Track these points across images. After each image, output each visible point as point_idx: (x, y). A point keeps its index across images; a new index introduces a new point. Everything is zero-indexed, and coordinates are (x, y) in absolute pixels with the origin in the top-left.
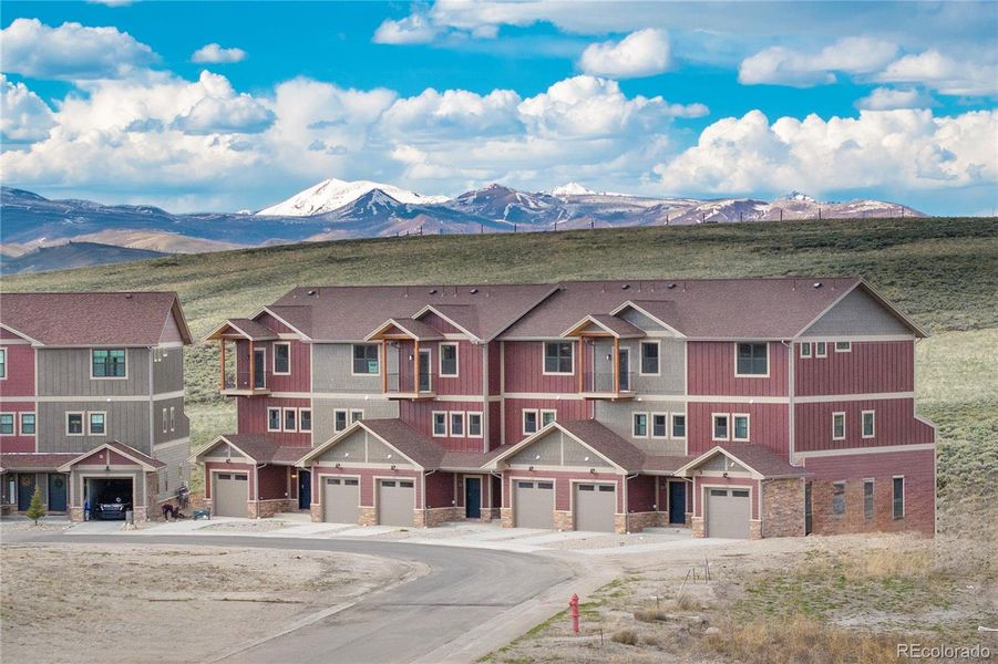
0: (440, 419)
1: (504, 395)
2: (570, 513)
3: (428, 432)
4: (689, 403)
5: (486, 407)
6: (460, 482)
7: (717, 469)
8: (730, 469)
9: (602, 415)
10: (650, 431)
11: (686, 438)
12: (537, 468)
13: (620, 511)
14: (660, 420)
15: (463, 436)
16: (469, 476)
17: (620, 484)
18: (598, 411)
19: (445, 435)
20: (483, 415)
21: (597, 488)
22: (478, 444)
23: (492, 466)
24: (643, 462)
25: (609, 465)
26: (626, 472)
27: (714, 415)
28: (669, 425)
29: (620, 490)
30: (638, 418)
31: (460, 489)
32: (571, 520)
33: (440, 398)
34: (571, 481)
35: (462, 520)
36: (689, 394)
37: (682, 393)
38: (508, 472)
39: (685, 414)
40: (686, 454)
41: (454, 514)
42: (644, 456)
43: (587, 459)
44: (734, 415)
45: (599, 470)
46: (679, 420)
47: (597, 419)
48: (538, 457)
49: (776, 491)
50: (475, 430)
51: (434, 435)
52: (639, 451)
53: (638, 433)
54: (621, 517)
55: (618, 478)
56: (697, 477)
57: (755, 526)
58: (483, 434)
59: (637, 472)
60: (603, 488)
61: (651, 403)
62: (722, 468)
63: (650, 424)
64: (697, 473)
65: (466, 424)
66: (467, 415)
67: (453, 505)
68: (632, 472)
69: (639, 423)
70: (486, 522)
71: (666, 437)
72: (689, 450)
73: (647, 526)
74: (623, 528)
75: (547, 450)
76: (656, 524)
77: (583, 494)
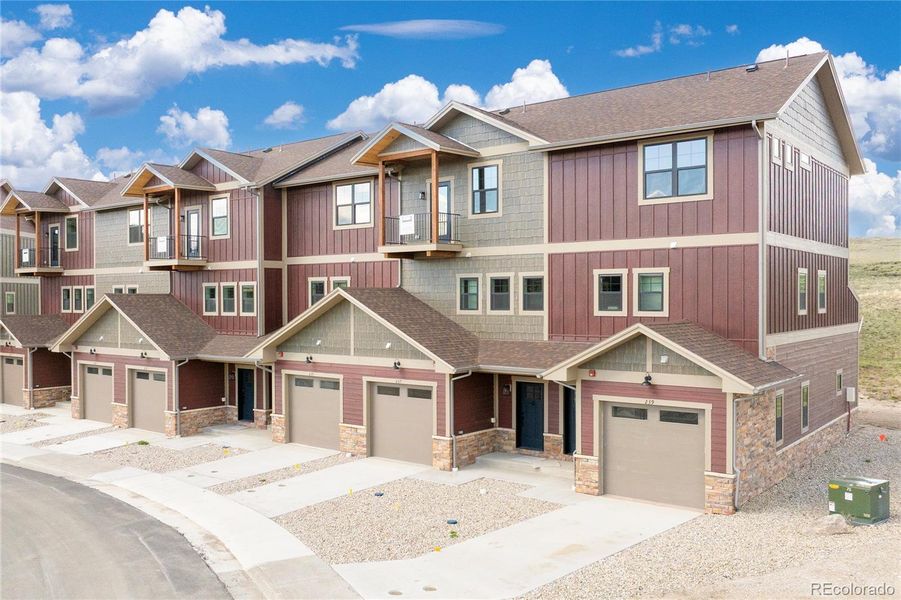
0: (212, 292)
1: (287, 261)
2: (363, 429)
3: (199, 311)
4: (551, 256)
5: (260, 276)
6: (232, 373)
7: (628, 368)
8: (657, 368)
9: (413, 280)
10: (484, 302)
11: (545, 313)
12: (318, 358)
13: (441, 432)
14: (500, 285)
15: (234, 314)
16: (241, 367)
17: (441, 388)
18: (407, 274)
19: (215, 314)
20: (257, 285)
21: (404, 392)
22: (250, 325)
23: (256, 355)
24: (475, 351)
25: (424, 357)
26: (450, 369)
27: (597, 273)
28: (517, 292)
29: (441, 397)
30: (465, 283)
31: (232, 381)
32: (364, 441)
33: (211, 266)
34: (366, 379)
35: (235, 424)
36: (551, 240)
37: (538, 240)
38: (281, 364)
39: (544, 274)
40: (546, 338)
41: (224, 415)
42: (476, 341)
43: (388, 345)
44: (636, 271)
45: (407, 363)
46: (533, 285)
47: (404, 288)
48: (319, 342)
49: (750, 411)
50: (248, 307)
51: (206, 314)
52: (467, 334)
53: (465, 305)
54: (443, 444)
55: (439, 378)
56: (583, 381)
57: (719, 486)
58: (257, 312)
59: (470, 368)
60: (415, 393)
61: (486, 259)
62: (641, 367)
63: (484, 292)
64: (586, 375)
65: (238, 298)
66: (239, 286)
67: (223, 403)
68: (462, 369)
69: (466, 290)
70: (261, 427)
71: (510, 312)
72: (551, 331)
73: (482, 453)
74: (447, 462)
75: (331, 333)
76: (495, 449)
77: (383, 400)
